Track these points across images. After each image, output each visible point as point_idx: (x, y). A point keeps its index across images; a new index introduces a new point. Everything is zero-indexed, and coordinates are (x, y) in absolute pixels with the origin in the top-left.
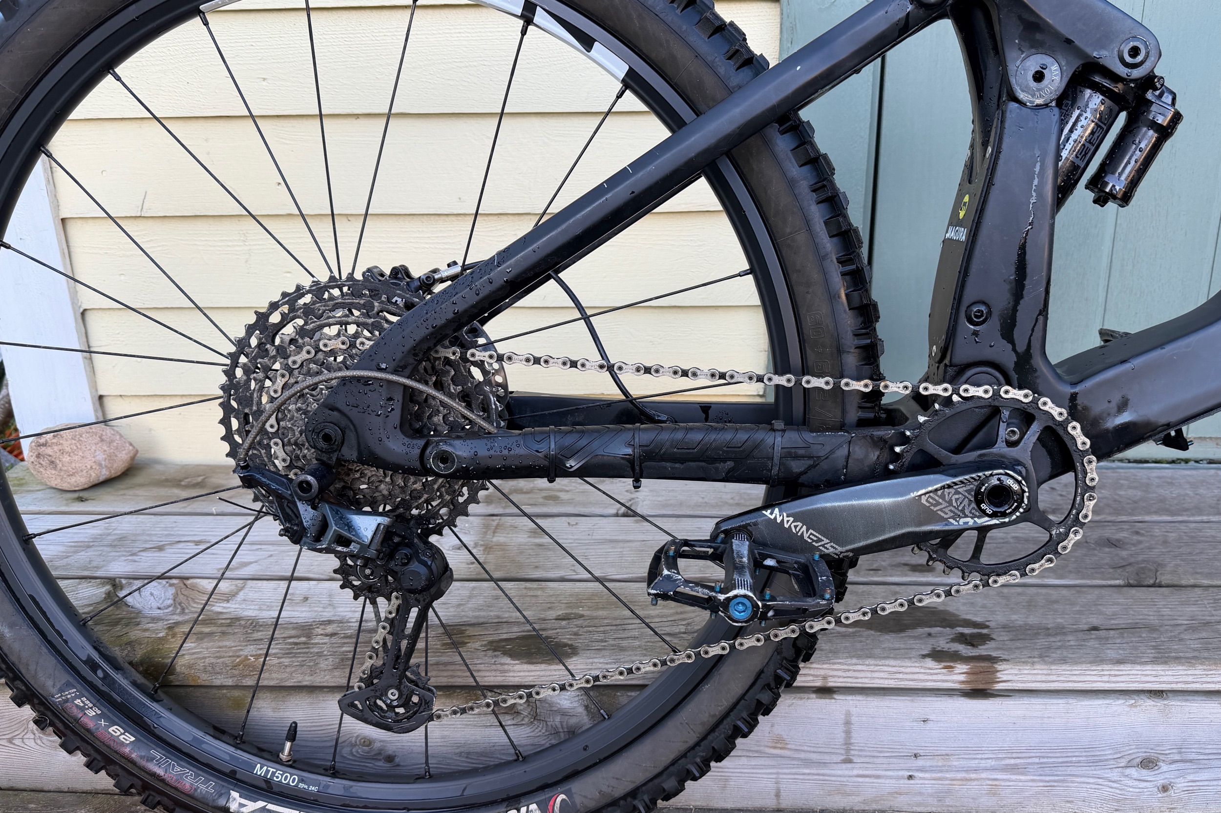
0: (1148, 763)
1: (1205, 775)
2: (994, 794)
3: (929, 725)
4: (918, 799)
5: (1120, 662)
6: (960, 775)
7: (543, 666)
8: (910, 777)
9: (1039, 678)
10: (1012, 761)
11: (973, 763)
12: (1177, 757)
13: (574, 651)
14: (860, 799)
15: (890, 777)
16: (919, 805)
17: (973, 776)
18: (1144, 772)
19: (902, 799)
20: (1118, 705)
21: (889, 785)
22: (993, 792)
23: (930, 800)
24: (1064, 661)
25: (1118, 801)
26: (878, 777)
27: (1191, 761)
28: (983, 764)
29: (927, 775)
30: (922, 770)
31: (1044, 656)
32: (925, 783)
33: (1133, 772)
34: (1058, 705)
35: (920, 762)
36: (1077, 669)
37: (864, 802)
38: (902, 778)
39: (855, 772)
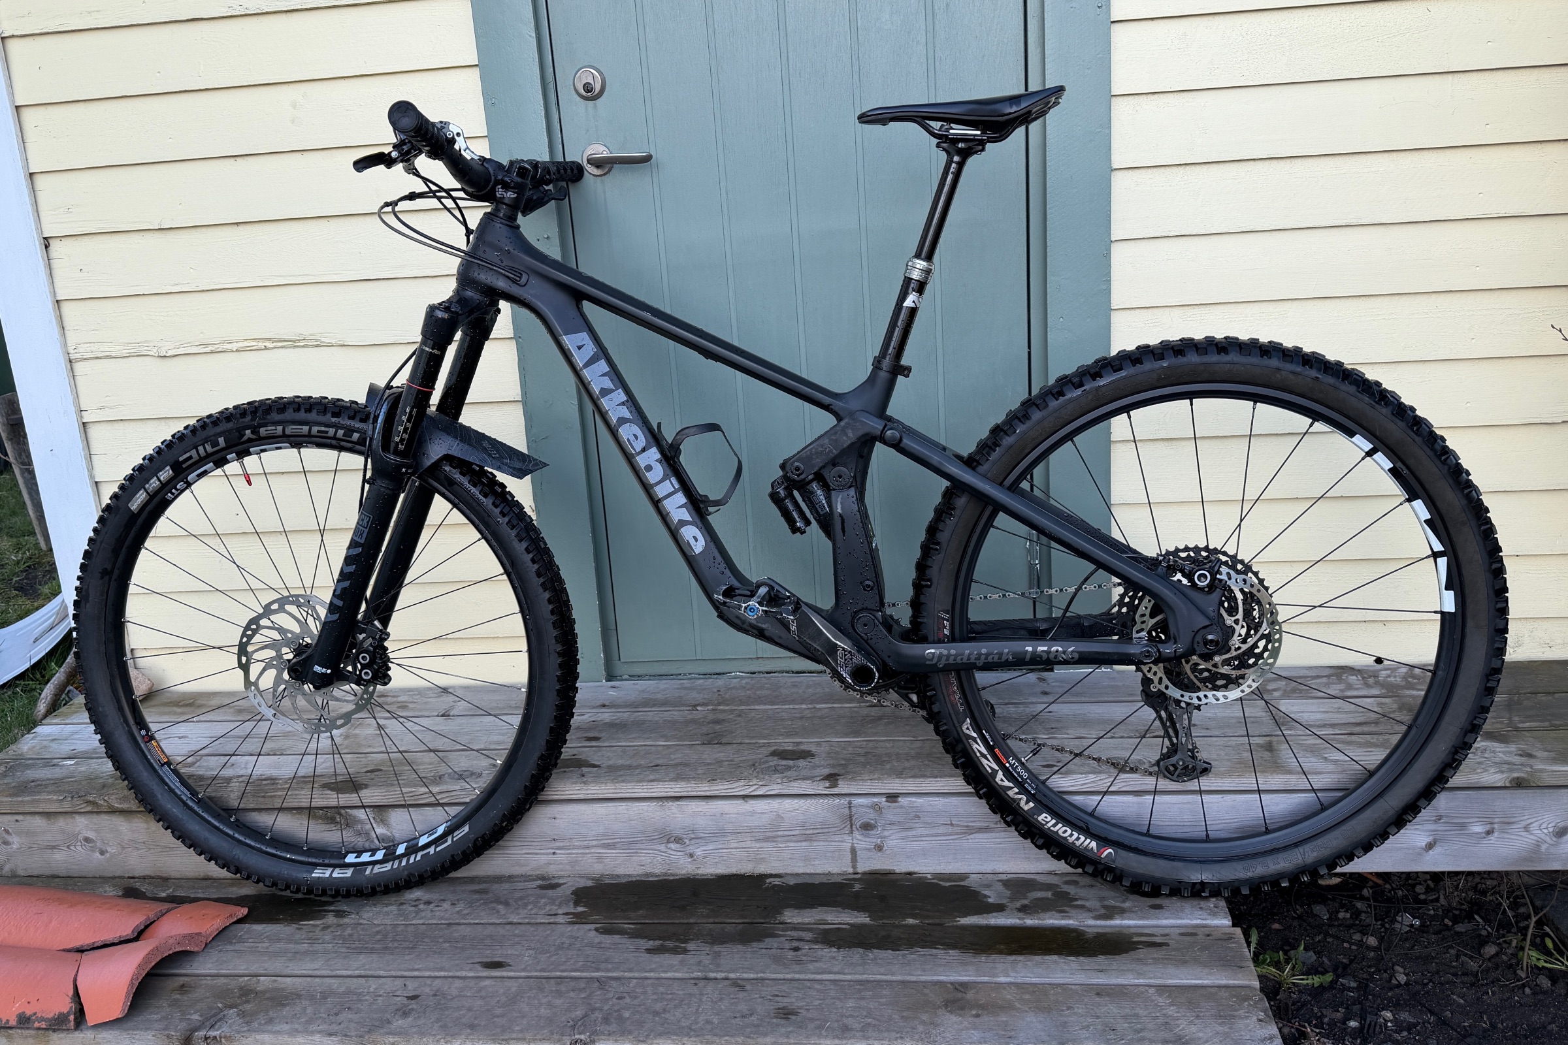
0: (678, 840)
1: (710, 847)
2: (601, 862)
3: (558, 821)
4: (561, 866)
5: (652, 781)
6: (580, 851)
7: (348, 795)
8: (554, 853)
9: (611, 791)
10: (606, 841)
11: (586, 843)
12: (693, 836)
13: (366, 786)
14: (528, 868)
15: (543, 854)
16: (561, 870)
17: (587, 851)
18: (678, 845)
19: (552, 866)
20: (653, 805)
21: (543, 859)
22: (600, 860)
23: (568, 867)
24: (623, 781)
25: (669, 864)
26: (537, 854)
27: (701, 838)
28: (591, 843)
29: (563, 852)
30: (559, 848)
31: (614, 780)
32: (562, 856)
33: (672, 846)
34: (622, 806)
35: (557, 844)
36: (630, 786)
37: (532, 870)
38: (549, 854)
39: (524, 852)
